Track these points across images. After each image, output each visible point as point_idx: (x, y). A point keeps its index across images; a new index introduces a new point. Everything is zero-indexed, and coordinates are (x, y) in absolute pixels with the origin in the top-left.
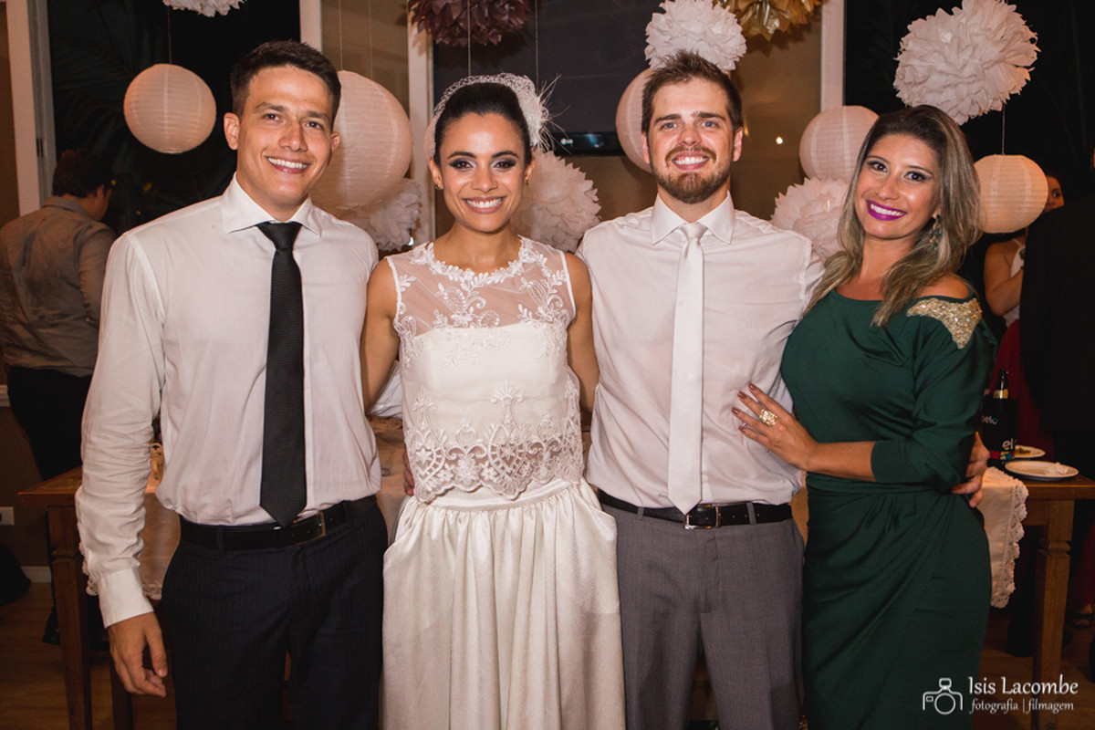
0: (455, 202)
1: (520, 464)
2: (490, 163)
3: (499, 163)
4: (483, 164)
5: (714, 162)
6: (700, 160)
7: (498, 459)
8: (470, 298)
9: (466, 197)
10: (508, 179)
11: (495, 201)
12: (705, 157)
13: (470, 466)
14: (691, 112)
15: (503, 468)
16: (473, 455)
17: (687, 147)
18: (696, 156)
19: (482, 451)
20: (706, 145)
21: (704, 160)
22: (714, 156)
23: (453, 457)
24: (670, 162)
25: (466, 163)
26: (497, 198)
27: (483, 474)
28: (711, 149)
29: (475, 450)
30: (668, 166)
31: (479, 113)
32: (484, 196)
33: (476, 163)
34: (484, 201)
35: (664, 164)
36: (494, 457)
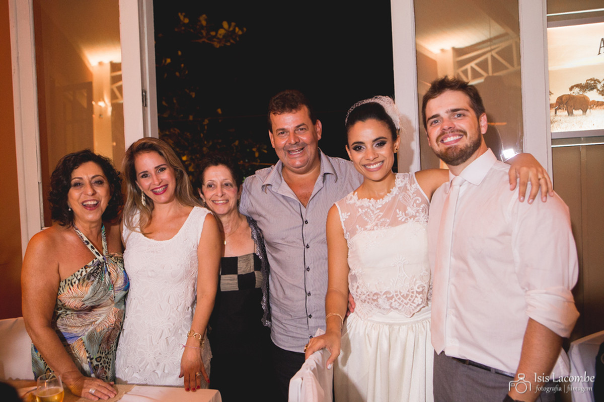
0: (359, 168)
1: (414, 298)
2: (373, 145)
3: (378, 144)
4: (369, 146)
5: (467, 137)
6: (458, 137)
7: (400, 296)
8: (375, 214)
9: (364, 164)
10: (384, 151)
11: (378, 164)
12: (460, 135)
13: (384, 302)
14: (445, 111)
15: (402, 301)
16: (385, 296)
17: (446, 131)
18: (453, 136)
19: (390, 293)
20: (459, 128)
21: (460, 137)
22: (465, 133)
23: (375, 298)
24: (439, 143)
25: (361, 147)
26: (379, 162)
27: (392, 305)
28: (462, 130)
29: (386, 293)
30: (438, 145)
31: (363, 121)
32: (372, 163)
33: (366, 146)
34: (373, 165)
35: (436, 144)
36: (397, 295)
